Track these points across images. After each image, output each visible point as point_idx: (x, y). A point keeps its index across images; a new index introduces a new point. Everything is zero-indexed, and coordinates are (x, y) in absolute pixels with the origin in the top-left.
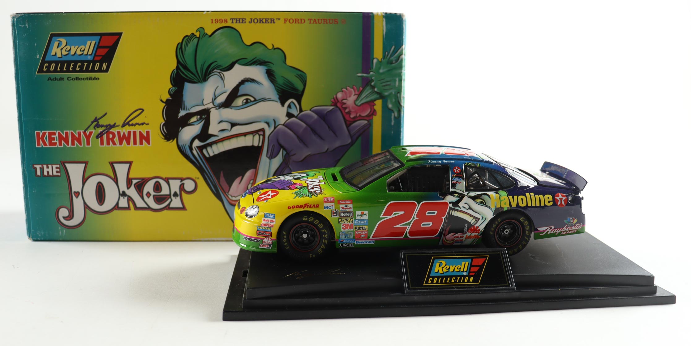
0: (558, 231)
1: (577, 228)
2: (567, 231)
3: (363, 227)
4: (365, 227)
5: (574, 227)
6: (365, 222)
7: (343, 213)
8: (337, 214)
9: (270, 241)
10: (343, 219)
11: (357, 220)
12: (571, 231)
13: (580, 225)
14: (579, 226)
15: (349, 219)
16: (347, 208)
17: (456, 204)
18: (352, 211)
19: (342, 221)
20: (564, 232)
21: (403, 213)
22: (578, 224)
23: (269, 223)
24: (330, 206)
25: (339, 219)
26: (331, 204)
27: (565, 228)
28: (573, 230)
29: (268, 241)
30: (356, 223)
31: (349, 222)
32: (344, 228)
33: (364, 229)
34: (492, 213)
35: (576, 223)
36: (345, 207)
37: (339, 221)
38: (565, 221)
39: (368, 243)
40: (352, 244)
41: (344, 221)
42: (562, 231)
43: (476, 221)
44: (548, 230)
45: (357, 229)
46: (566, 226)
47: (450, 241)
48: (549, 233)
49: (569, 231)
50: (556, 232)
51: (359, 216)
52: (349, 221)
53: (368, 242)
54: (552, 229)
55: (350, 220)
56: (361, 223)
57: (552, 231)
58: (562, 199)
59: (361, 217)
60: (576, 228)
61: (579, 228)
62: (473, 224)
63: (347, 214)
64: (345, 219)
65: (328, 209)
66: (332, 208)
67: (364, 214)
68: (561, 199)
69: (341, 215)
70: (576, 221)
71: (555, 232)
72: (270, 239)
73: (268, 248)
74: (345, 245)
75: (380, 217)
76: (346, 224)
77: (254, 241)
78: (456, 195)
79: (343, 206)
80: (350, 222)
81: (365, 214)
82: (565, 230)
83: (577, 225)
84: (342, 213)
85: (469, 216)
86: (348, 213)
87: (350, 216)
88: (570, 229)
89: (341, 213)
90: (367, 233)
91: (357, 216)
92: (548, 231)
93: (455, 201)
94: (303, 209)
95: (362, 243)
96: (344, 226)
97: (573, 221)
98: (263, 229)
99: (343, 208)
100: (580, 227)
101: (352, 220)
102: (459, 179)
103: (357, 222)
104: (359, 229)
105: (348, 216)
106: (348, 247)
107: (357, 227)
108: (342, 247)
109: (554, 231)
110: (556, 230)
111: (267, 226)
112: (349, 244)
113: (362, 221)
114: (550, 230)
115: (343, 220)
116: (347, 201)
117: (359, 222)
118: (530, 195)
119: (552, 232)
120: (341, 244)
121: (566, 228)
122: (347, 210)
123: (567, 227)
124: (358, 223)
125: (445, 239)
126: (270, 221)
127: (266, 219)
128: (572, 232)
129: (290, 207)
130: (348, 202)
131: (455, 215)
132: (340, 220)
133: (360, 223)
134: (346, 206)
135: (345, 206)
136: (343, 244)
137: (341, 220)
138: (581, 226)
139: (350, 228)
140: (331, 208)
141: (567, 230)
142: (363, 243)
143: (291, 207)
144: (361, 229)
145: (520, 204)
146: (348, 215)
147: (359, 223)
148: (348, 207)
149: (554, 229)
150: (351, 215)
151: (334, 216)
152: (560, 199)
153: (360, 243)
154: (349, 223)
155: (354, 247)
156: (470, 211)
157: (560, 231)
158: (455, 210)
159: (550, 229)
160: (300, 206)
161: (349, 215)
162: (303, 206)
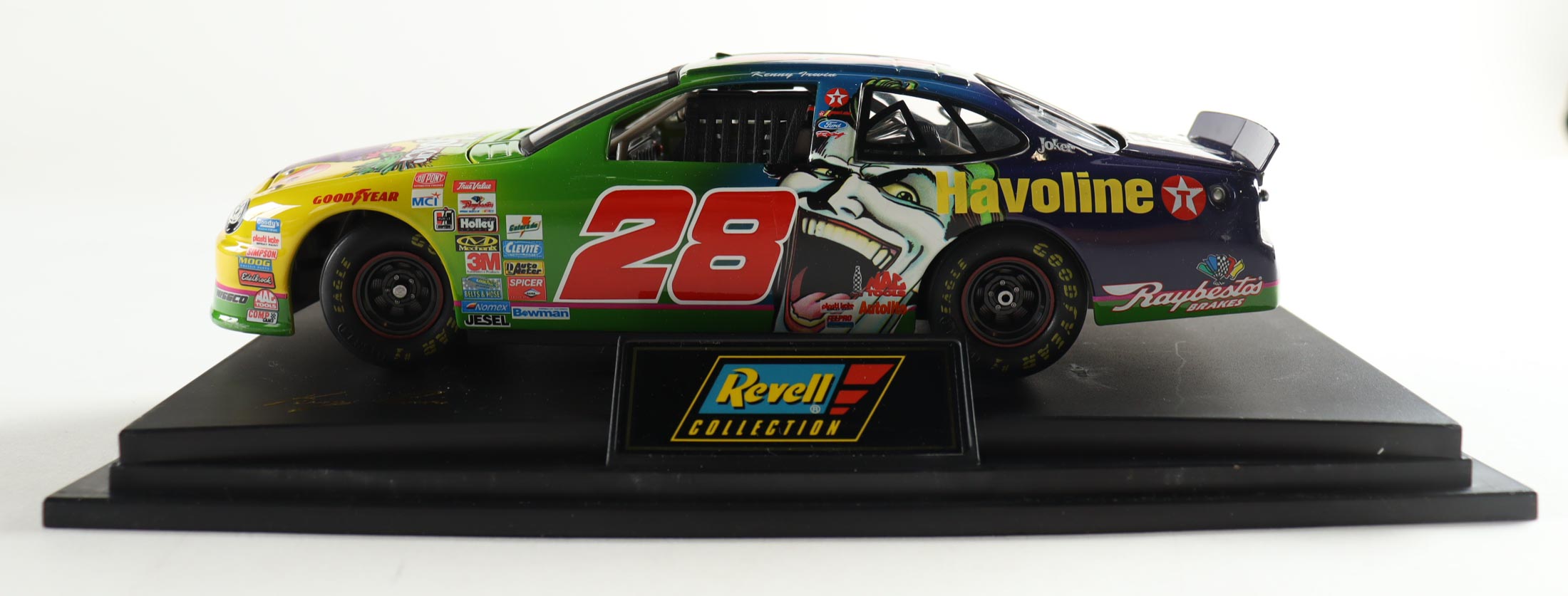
0: (1179, 298)
1: (1244, 293)
2: (1211, 302)
3: (529, 265)
4: (535, 266)
5: (1234, 289)
6: (536, 249)
7: (467, 220)
8: (450, 222)
9: (272, 300)
10: (468, 238)
11: (511, 243)
12: (1225, 300)
13: (1255, 283)
14: (1253, 286)
15: (487, 239)
16: (480, 205)
17: (819, 199)
18: (495, 213)
19: (466, 244)
20: (1199, 302)
21: (649, 222)
22: (1247, 279)
23: (268, 246)
24: (431, 198)
25: (457, 237)
26: (434, 191)
27: (1201, 289)
28: (1232, 298)
29: (267, 300)
30: (508, 250)
31: (486, 249)
32: (474, 265)
33: (533, 272)
34: (942, 232)
35: (1241, 276)
36: (474, 202)
37: (457, 245)
38: (1201, 267)
39: (551, 315)
40: (503, 318)
41: (472, 244)
42: (1193, 298)
43: (890, 258)
44: (1142, 293)
45: (512, 272)
46: (1205, 283)
47: (811, 320)
48: (1145, 304)
49: (1219, 300)
50: (1173, 301)
51: (516, 228)
52: (486, 243)
53: (550, 312)
54: (1155, 292)
55: (491, 241)
56: (523, 251)
57: (1155, 296)
58: (1188, 193)
59: (522, 233)
60: (1240, 291)
61: (1251, 291)
62: (881, 267)
63: (479, 224)
64: (476, 239)
65: (425, 206)
66: (436, 204)
67: (531, 223)
68: (1184, 194)
69: (462, 226)
70: (1239, 267)
71: (1166, 302)
72: (271, 295)
73: (269, 321)
74: (483, 321)
75: (581, 235)
76: (479, 253)
77: (235, 301)
78: (824, 171)
79: (468, 197)
80: (490, 249)
81: (534, 226)
82: (1201, 297)
83: (1244, 282)
84: (464, 219)
85: (866, 240)
86: (482, 220)
87: (488, 228)
88: (1221, 296)
89: (462, 220)
90: (543, 284)
91: (511, 229)
92: (1143, 299)
93: (816, 190)
94: (354, 203)
95: (531, 315)
96: (474, 258)
97: (1231, 269)
98: (253, 263)
99: (467, 204)
100: (1255, 289)
101: (495, 241)
102: (838, 123)
103: (511, 248)
104: (519, 270)
105: (482, 229)
106: (492, 326)
107: (512, 266)
108: (473, 325)
109: (1161, 300)
110: (1172, 294)
111: (262, 256)
112: (494, 317)
113: (524, 244)
114: (1150, 296)
115: (470, 242)
116: (481, 184)
117: (518, 248)
118: (1076, 179)
119: (1157, 302)
120: (471, 317)
121: (1205, 291)
122: (481, 211)
123: (1208, 287)
124: (513, 251)
125: (794, 312)
126: (270, 240)
127: (261, 234)
128: (1229, 305)
129: (319, 198)
130: (484, 186)
131: (818, 234)
132: (459, 241)
133: (521, 250)
134: (478, 199)
135: (473, 198)
136: (476, 317)
137: (464, 241)
138: (1260, 285)
139: (491, 268)
140: (434, 204)
141: (1211, 296)
142: (537, 315)
143: (322, 198)
144: (523, 272)
145: (1039, 206)
146: (484, 225)
147: (518, 251)
148: (484, 202)
149: (1163, 291)
150: (492, 227)
151: (442, 227)
152: (1179, 192)
153: (525, 313)
154: (488, 250)
155: (510, 326)
156: (866, 224)
157: (1184, 299)
158: (819, 218)
159: (1148, 292)
160: (347, 195)
161: (485, 227)
162: (355, 196)
